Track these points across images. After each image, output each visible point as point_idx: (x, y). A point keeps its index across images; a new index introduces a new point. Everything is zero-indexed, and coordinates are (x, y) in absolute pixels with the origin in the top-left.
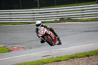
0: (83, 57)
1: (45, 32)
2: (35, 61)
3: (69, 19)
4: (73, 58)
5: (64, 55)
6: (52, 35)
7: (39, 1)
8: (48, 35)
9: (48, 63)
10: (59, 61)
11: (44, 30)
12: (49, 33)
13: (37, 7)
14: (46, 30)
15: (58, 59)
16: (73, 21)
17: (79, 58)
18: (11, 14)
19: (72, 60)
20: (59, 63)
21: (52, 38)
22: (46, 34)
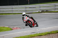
0: (55, 33)
1: (27, 19)
2: (26, 36)
3: (47, 11)
4: (49, 34)
5: (44, 32)
6: (32, 21)
7: (29, 1)
8: (29, 21)
9: (34, 37)
10: (41, 35)
11: (27, 18)
12: (30, 20)
13: (28, 4)
14: (28, 18)
15: (40, 34)
16: (49, 12)
17: (53, 34)
18: (13, 8)
19: (48, 35)
20: (41, 37)
21: (32, 23)
22: (28, 21)
